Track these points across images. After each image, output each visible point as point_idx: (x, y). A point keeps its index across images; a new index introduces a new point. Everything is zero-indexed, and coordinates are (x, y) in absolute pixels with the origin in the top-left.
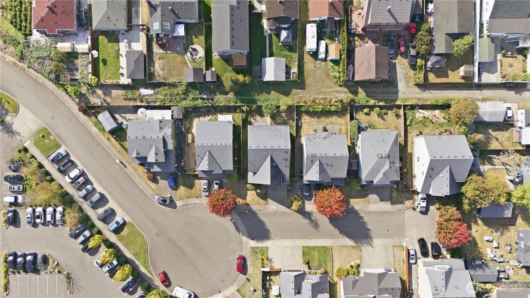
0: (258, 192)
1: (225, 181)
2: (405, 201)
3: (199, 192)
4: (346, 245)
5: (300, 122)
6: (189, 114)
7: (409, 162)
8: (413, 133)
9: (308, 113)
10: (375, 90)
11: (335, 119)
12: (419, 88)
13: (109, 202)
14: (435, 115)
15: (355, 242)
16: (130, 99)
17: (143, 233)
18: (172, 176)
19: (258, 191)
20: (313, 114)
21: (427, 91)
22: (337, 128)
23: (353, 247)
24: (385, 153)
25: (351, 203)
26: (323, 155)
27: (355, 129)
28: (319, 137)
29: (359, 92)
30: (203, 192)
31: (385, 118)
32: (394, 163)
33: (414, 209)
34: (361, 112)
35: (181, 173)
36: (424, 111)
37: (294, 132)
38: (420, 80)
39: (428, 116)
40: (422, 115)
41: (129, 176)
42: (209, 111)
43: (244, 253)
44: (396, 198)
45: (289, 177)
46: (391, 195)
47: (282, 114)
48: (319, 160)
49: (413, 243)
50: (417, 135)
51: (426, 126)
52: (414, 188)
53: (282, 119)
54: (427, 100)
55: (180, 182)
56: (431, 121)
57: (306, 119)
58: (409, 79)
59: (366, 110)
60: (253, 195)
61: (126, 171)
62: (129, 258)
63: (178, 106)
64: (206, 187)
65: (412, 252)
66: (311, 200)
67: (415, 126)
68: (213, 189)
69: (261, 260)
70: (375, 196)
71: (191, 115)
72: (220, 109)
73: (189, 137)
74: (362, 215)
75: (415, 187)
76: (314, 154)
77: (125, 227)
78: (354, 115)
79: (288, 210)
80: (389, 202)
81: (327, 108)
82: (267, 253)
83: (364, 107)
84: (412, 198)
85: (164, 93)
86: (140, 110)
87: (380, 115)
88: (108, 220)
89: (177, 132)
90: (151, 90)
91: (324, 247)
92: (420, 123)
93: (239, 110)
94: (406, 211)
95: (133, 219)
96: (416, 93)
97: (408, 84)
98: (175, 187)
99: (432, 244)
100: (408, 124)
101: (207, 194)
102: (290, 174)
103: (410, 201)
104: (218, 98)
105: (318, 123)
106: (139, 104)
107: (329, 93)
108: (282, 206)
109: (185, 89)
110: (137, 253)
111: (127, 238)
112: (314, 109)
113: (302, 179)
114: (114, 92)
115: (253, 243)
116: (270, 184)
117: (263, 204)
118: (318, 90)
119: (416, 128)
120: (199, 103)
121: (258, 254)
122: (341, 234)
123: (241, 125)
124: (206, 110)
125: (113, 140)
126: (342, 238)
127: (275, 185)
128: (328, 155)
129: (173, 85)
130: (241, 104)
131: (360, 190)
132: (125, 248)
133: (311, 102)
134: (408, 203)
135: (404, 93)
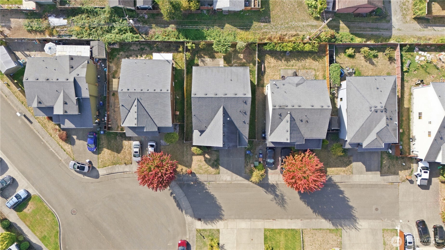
0: (207, 158)
1: (163, 142)
2: (400, 172)
3: (128, 157)
4: (322, 228)
5: (263, 65)
6: (116, 53)
7: (406, 119)
8: (411, 80)
9: (274, 53)
10: (362, 25)
11: (309, 62)
12: (419, 23)
13: (8, 168)
14: (440, 59)
15: (333, 224)
16: (36, 31)
17: (54, 210)
18: (93, 135)
19: (207, 156)
20: (280, 55)
21: (429, 28)
22: (312, 74)
23: (330, 230)
24: (381, 105)
25: (328, 173)
26: (296, 107)
27: (337, 75)
28: (289, 83)
29: (340, 28)
30: (135, 156)
31: (375, 62)
32: (391, 119)
33: (411, 182)
34: (343, 54)
35: (104, 131)
36: (426, 53)
37: (255, 79)
38: (422, 11)
39: (431, 60)
40: (423, 58)
41: (36, 134)
42: (142, 49)
43: (188, 237)
44: (387, 167)
45: (247, 138)
46: (382, 163)
47: (239, 55)
48: (290, 114)
49: (409, 227)
50: (417, 85)
51: (429, 73)
52: (412, 155)
53: (239, 62)
54: (430, 39)
55: (103, 143)
56: (435, 66)
57: (270, 61)
58: (407, 11)
59: (350, 51)
60: (201, 161)
61: (32, 127)
62: (35, 244)
63: (99, 40)
64: (137, 150)
65: (409, 239)
66: (276, 168)
67: (414, 73)
68: (148, 152)
69: (209, 247)
70: (360, 164)
71: (119, 54)
72: (157, 47)
73: (114, 83)
74: (342, 189)
75: (414, 152)
76: (283, 106)
77: (30, 203)
78: (334, 57)
79: (246, 182)
80: (379, 173)
81: (300, 46)
82: (217, 237)
83: (348, 46)
84: (410, 168)
85: (81, 23)
86: (48, 45)
87: (367, 58)
88: (7, 193)
89: (99, 76)
90: (64, 19)
91: (293, 230)
92: (421, 69)
93: (182, 48)
94: (400, 184)
95: (40, 192)
96: (415, 30)
97: (405, 17)
98: (97, 149)
99: (435, 228)
100: (406, 70)
101: (139, 159)
102: (249, 135)
103: (407, 171)
104: (154, 32)
105: (287, 67)
106: (48, 37)
107: (301, 28)
108: (239, 177)
109: (108, 16)
110: (46, 236)
111: (32, 217)
112: (282, 48)
113: (265, 141)
114: (15, 22)
115: (199, 225)
116: (222, 146)
117: (213, 173)
118: (287, 23)
119: (415, 76)
120: (129, 37)
121: (206, 238)
122: (314, 214)
123: (185, 69)
124: (139, 48)
125: (13, 86)
126: (315, 219)
127: (228, 147)
128: (302, 107)
129: (92, 13)
130: (185, 40)
131: (341, 156)
132: (30, 230)
133: (278, 39)
134: (403, 174)
135: (400, 30)
